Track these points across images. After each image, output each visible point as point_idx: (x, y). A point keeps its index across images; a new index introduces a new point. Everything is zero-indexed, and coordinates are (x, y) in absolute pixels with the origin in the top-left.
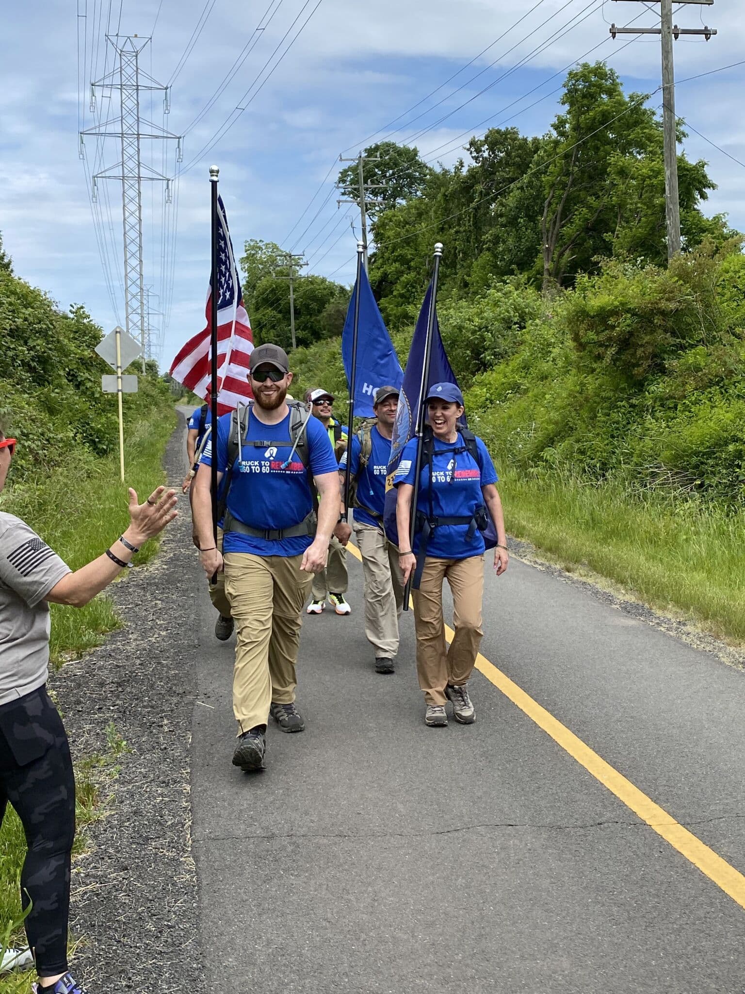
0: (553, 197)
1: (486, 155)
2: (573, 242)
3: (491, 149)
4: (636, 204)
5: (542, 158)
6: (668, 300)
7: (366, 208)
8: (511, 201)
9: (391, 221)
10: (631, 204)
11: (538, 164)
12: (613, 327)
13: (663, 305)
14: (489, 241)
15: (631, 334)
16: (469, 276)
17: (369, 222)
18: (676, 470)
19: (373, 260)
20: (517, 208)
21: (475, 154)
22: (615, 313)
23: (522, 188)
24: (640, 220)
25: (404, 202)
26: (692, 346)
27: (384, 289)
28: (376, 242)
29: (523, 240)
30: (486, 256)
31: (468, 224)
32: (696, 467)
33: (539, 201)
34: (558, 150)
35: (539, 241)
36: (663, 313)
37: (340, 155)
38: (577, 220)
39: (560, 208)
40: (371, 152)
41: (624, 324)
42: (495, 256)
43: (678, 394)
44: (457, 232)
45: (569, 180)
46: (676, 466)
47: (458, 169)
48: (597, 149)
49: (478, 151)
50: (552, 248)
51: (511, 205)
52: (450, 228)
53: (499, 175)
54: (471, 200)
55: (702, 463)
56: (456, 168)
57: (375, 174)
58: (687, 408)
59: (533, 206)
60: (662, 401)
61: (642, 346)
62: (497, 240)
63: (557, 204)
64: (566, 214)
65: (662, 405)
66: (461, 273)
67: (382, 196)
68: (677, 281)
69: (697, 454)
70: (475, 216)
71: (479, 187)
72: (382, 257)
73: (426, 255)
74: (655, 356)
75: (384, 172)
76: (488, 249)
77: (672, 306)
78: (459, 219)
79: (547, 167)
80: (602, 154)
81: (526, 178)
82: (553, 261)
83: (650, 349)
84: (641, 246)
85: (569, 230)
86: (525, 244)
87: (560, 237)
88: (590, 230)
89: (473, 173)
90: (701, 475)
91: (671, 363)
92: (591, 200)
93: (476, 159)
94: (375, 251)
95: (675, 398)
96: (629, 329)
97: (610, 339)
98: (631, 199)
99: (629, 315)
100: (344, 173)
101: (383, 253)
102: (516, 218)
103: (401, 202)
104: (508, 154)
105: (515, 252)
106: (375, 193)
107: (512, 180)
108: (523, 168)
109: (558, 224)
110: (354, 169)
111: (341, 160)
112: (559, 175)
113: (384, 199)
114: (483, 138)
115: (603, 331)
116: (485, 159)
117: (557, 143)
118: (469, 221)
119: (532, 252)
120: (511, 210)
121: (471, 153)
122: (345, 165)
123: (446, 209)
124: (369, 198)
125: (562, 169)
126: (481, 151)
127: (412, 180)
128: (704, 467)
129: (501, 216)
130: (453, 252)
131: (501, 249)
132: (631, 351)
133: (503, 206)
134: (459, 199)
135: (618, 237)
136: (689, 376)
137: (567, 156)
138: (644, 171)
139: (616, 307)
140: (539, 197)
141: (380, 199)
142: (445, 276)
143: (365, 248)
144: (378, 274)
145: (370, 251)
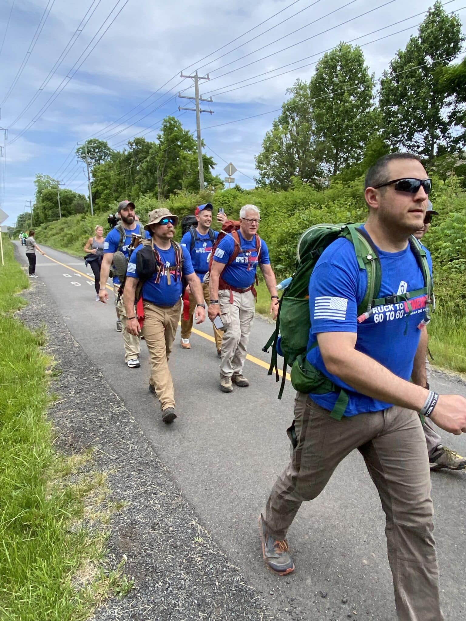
0: (160, 165)
1: (134, 147)
2: (168, 182)
3: (136, 145)
4: (190, 170)
5: (153, 151)
7: (89, 164)
9: (99, 169)
10: (188, 170)
11: (152, 154)
14: (138, 180)
16: (131, 192)
17: (90, 170)
19: (92, 184)
23: (147, 162)
24: (191, 176)
25: (103, 163)
27: (98, 196)
28: (93, 177)
29: (150, 181)
30: (136, 186)
31: (129, 173)
33: (155, 167)
34: (161, 148)
35: (156, 181)
38: (169, 174)
39: (163, 169)
40: (90, 142)
42: (140, 186)
44: (125, 176)
45: (166, 159)
47: (124, 152)
49: (132, 146)
50: (161, 184)
52: (122, 174)
53: (140, 155)
54: (130, 164)
57: (91, 151)
59: (152, 169)
62: (140, 180)
66: (127, 191)
70: (132, 170)
72: (96, 183)
73: (113, 183)
75: (94, 150)
76: (137, 183)
78: (126, 171)
80: (176, 150)
82: (161, 189)
85: (167, 178)
86: (150, 183)
87: (164, 180)
88: (174, 178)
89: (130, 155)
92: (174, 167)
93: (131, 148)
94: (93, 181)
98: (188, 168)
100: (78, 150)
102: (147, 172)
104: (143, 147)
105: (147, 185)
106: (91, 158)
107: (144, 158)
109: (162, 175)
110: (83, 148)
111: (77, 144)
112: (162, 158)
113: (95, 161)
114: (133, 141)
116: (134, 149)
117: (160, 145)
119: (154, 185)
120: (144, 169)
121: (129, 146)
122: (79, 147)
123: (120, 167)
124: (89, 160)
125: (163, 155)
127: (106, 154)
129: (141, 171)
130: (124, 183)
131: (142, 183)
133: (142, 167)
134: (125, 163)
135: (184, 182)
137: (164, 151)
138: (191, 158)
141: (93, 160)
142: (121, 192)
143: (89, 179)
144: (95, 190)
145: (91, 181)
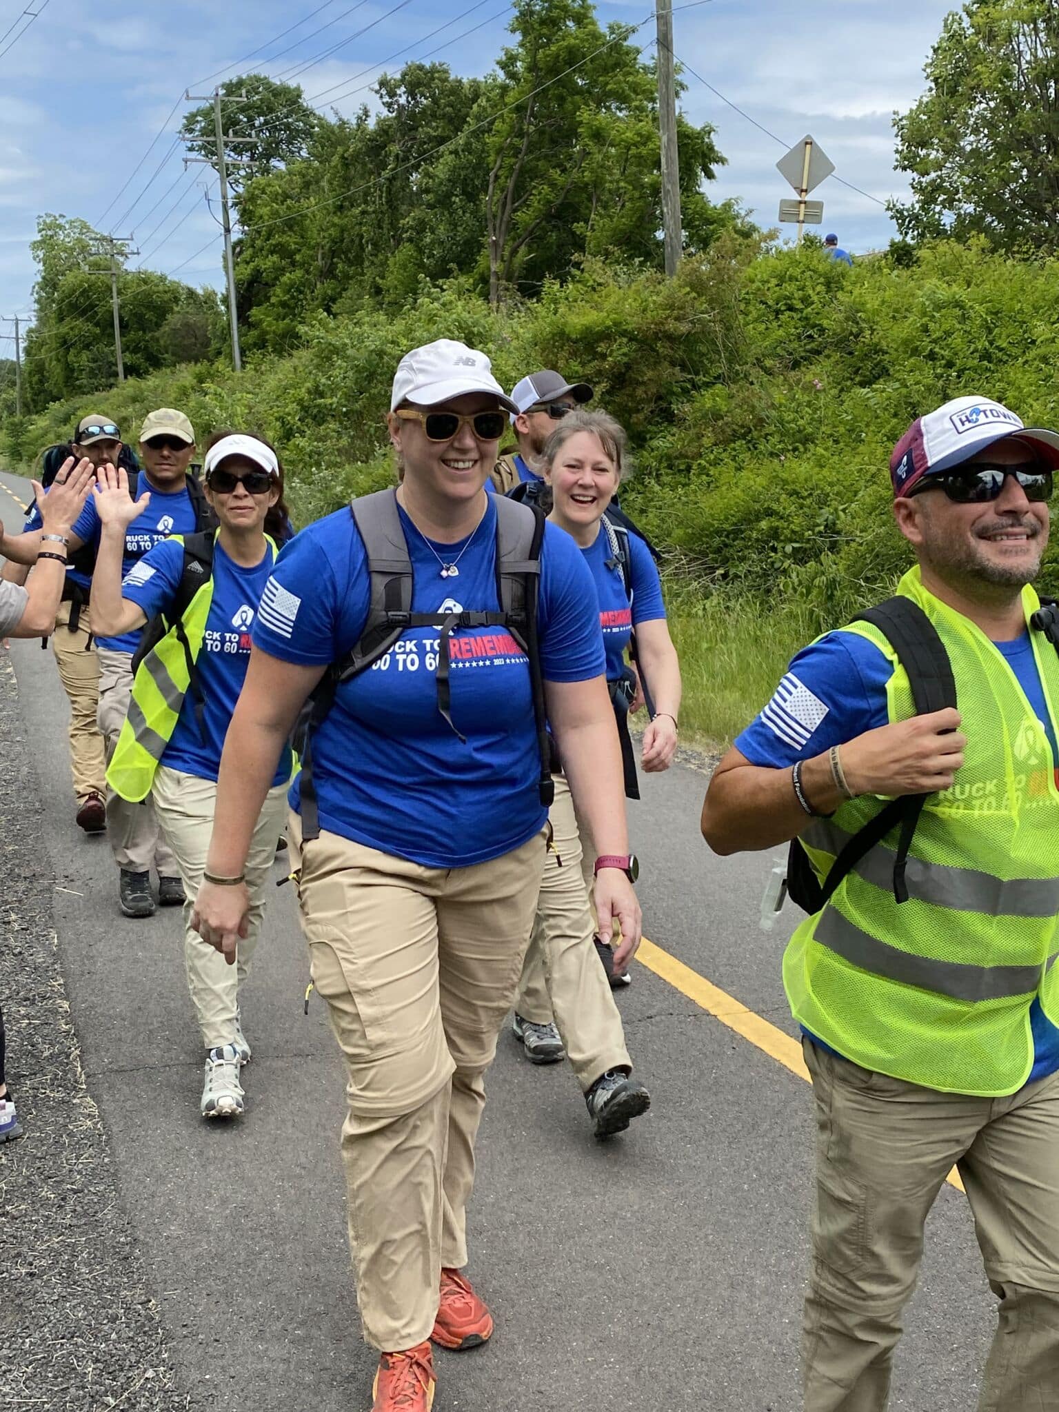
0: (501, 167)
1: (403, 100)
2: (531, 233)
3: (411, 93)
4: (618, 182)
5: (485, 109)
6: (677, 319)
7: (227, 172)
8: (441, 170)
9: (264, 192)
10: (611, 182)
11: (478, 118)
12: (604, 357)
13: (671, 326)
14: (411, 228)
15: (628, 366)
16: (383, 278)
17: (231, 193)
18: (692, 555)
19: (238, 249)
20: (449, 180)
21: (386, 99)
22: (605, 336)
23: (455, 152)
24: (623, 206)
25: (282, 166)
26: (708, 385)
27: (258, 294)
28: (243, 223)
29: (460, 229)
30: (406, 250)
31: (378, 202)
32: (719, 551)
33: (481, 173)
34: (507, 100)
35: (482, 230)
36: (670, 338)
37: (187, 92)
38: (535, 201)
39: (510, 184)
40: (232, 88)
41: (618, 352)
42: (420, 251)
43: (692, 450)
44: (363, 213)
45: (523, 143)
46: (691, 550)
47: (361, 120)
48: (561, 100)
49: (392, 94)
50: (501, 242)
51: (442, 176)
52: (352, 206)
53: (423, 132)
54: (383, 165)
55: (726, 545)
56: (359, 118)
57: (237, 122)
58: (703, 471)
59: (472, 180)
60: (670, 461)
61: (643, 383)
62: (421, 227)
63: (507, 178)
64: (520, 192)
65: (670, 467)
66: (369, 274)
67: (249, 154)
68: (688, 293)
69: (719, 532)
70: (389, 192)
71: (395, 148)
72: (253, 246)
73: (318, 244)
74: (660, 398)
75: (251, 119)
76: (410, 240)
77: (684, 328)
78: (366, 194)
79: (492, 123)
80: (569, 106)
81: (461, 139)
82: (502, 260)
83: (653, 389)
84: (627, 244)
85: (524, 217)
86: (462, 234)
87: (512, 226)
88: (553, 217)
89: (384, 130)
90: (725, 561)
91: (682, 408)
92: (555, 174)
93: (389, 105)
94: (241, 236)
95: (687, 457)
96: (625, 359)
97: (599, 373)
98: (611, 175)
99: (625, 340)
100: (191, 119)
101: (253, 240)
102: (449, 195)
103: (279, 165)
104: (435, 101)
105: (448, 246)
106: (238, 149)
107: (442, 140)
108: (456, 123)
109: (508, 207)
110: (207, 113)
111: (188, 98)
112: (509, 135)
113: (252, 158)
114: (398, 76)
115: (590, 361)
116: (401, 108)
117: (504, 89)
118: (381, 197)
119: (473, 247)
120: (441, 183)
121: (381, 97)
122: (193, 107)
123: (345, 179)
124: (229, 157)
125: (512, 127)
126: (395, 95)
127: (293, 135)
128: (727, 552)
129: (427, 191)
130: (357, 242)
131: (428, 240)
132: (628, 390)
133: (430, 177)
134: (364, 164)
135: (593, 230)
136: (707, 425)
137: (519, 109)
138: (628, 134)
139: (608, 328)
140: (480, 167)
141: (246, 158)
142: (348, 277)
143: (228, 230)
144: (247, 271)
145: (235, 236)
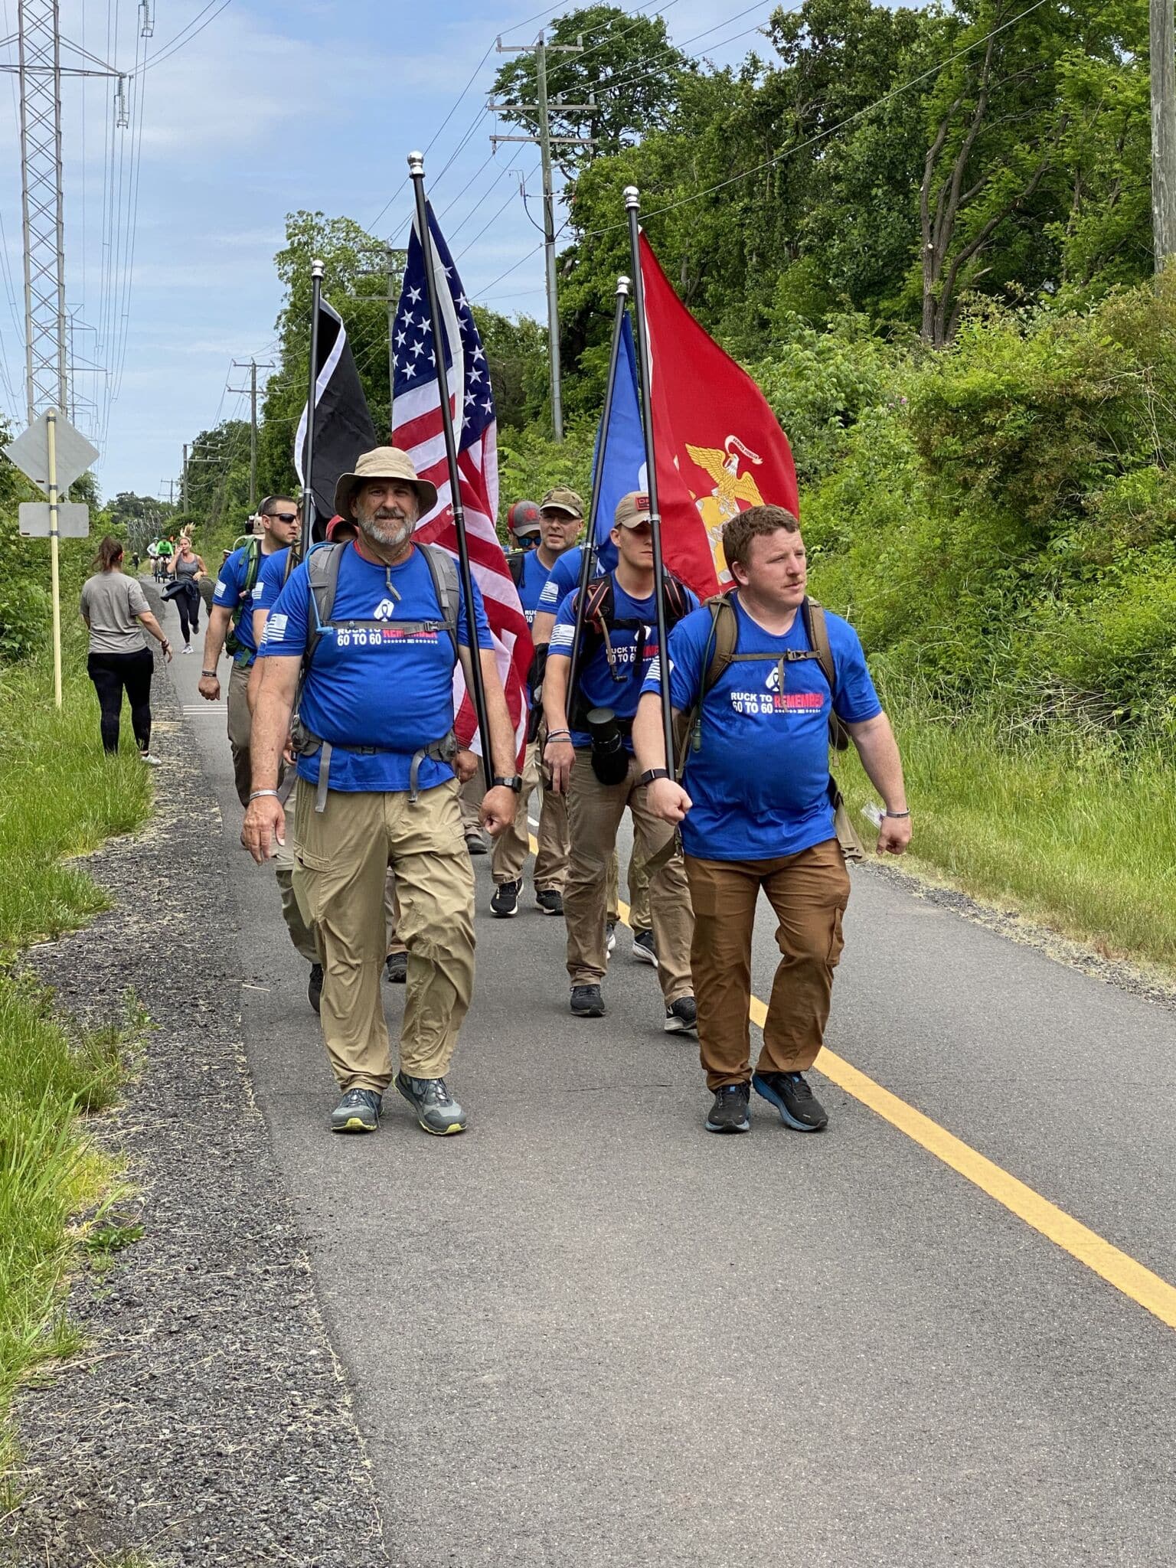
0: (945, 141)
1: (806, 44)
2: (986, 237)
3: (818, 32)
4: (1111, 162)
5: (923, 57)
6: (1092, 379)
7: (557, 152)
8: (858, 148)
9: (609, 180)
10: (1102, 163)
11: (914, 72)
13: (1082, 389)
14: (812, 232)
15: (1025, 442)
16: (768, 304)
18: (1082, 690)
19: (569, 263)
20: (869, 163)
21: (783, 44)
22: (995, 402)
23: (876, 120)
24: (1117, 200)
25: (637, 139)
26: (1137, 466)
27: (593, 328)
28: (578, 225)
29: (883, 233)
30: (805, 264)
31: (768, 193)
32: (1118, 684)
33: (915, 152)
34: (957, 43)
35: (913, 237)
36: (1085, 406)
37: (499, 39)
38: (993, 194)
39: (957, 165)
40: (566, 28)
41: (1012, 424)
42: (825, 266)
43: (1099, 553)
44: (746, 210)
45: (978, 108)
46: (1083, 683)
47: (748, 75)
48: (1034, 42)
49: (791, 35)
50: (941, 251)
51: (858, 157)
52: (732, 199)
53: (836, 89)
54: (775, 140)
55: (1129, 677)
56: (745, 70)
57: (575, 77)
58: (1114, 581)
59: (903, 162)
60: (1075, 568)
61: (1044, 465)
62: (828, 230)
63: (953, 157)
64: (970, 177)
66: (753, 302)
67: (589, 123)
69: (1119, 662)
70: (784, 178)
71: (791, 116)
72: (589, 259)
73: (681, 256)
74: (1070, 483)
75: (593, 75)
76: (809, 250)
77: (1097, 391)
78: (751, 183)
79: (933, 78)
80: (1043, 53)
81: (887, 101)
82: (942, 278)
83: (1058, 471)
85: (976, 215)
86: (885, 242)
87: (956, 229)
88: (1021, 212)
89: (778, 89)
90: (1126, 699)
92: (1020, 150)
93: (786, 52)
94: (572, 243)
96: (1020, 434)
97: (986, 451)
98: (1103, 152)
99: (1022, 408)
100: (508, 74)
101: (590, 251)
102: (868, 186)
103: (633, 137)
104: (852, 43)
105: (864, 259)
106: (575, 118)
107: (862, 102)
108: (881, 75)
109: (953, 200)
110: (529, 65)
111: (500, 48)
112: (957, 96)
113: (595, 134)
114: (799, 11)
115: (975, 436)
116: (805, 54)
117: (953, 25)
118: (772, 185)
119: (901, 259)
120: (857, 168)
121: (775, 41)
122: (512, 57)
123: (724, 159)
124: (561, 127)
125: (963, 84)
126: (796, 36)
127: (655, 92)
128: (1129, 686)
129: (837, 178)
130: (735, 252)
131: (835, 251)
133: (842, 158)
134: (749, 141)
135: (1074, 234)
137: (975, 56)
138: (1129, 93)
139: (999, 392)
140: (915, 142)
141: (585, 132)
142: (719, 302)
143: (550, 239)
144: (578, 295)
145: (561, 246)
